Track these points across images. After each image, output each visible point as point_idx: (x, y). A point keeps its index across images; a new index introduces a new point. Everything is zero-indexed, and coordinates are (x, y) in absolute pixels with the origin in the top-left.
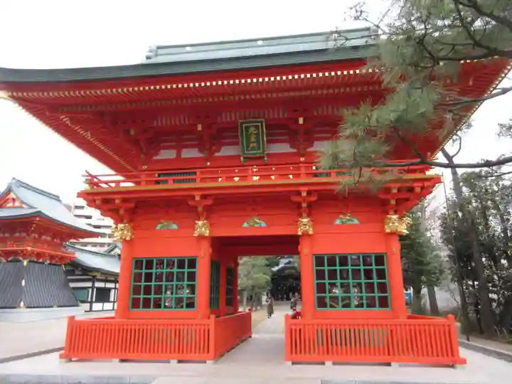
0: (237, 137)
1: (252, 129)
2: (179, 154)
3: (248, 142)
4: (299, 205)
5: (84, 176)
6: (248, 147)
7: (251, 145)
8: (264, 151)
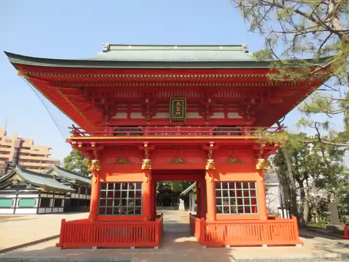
0: (168, 107)
1: (178, 104)
2: (129, 116)
3: (175, 111)
4: (207, 152)
5: (69, 128)
6: (175, 114)
7: (177, 113)
8: (184, 117)
